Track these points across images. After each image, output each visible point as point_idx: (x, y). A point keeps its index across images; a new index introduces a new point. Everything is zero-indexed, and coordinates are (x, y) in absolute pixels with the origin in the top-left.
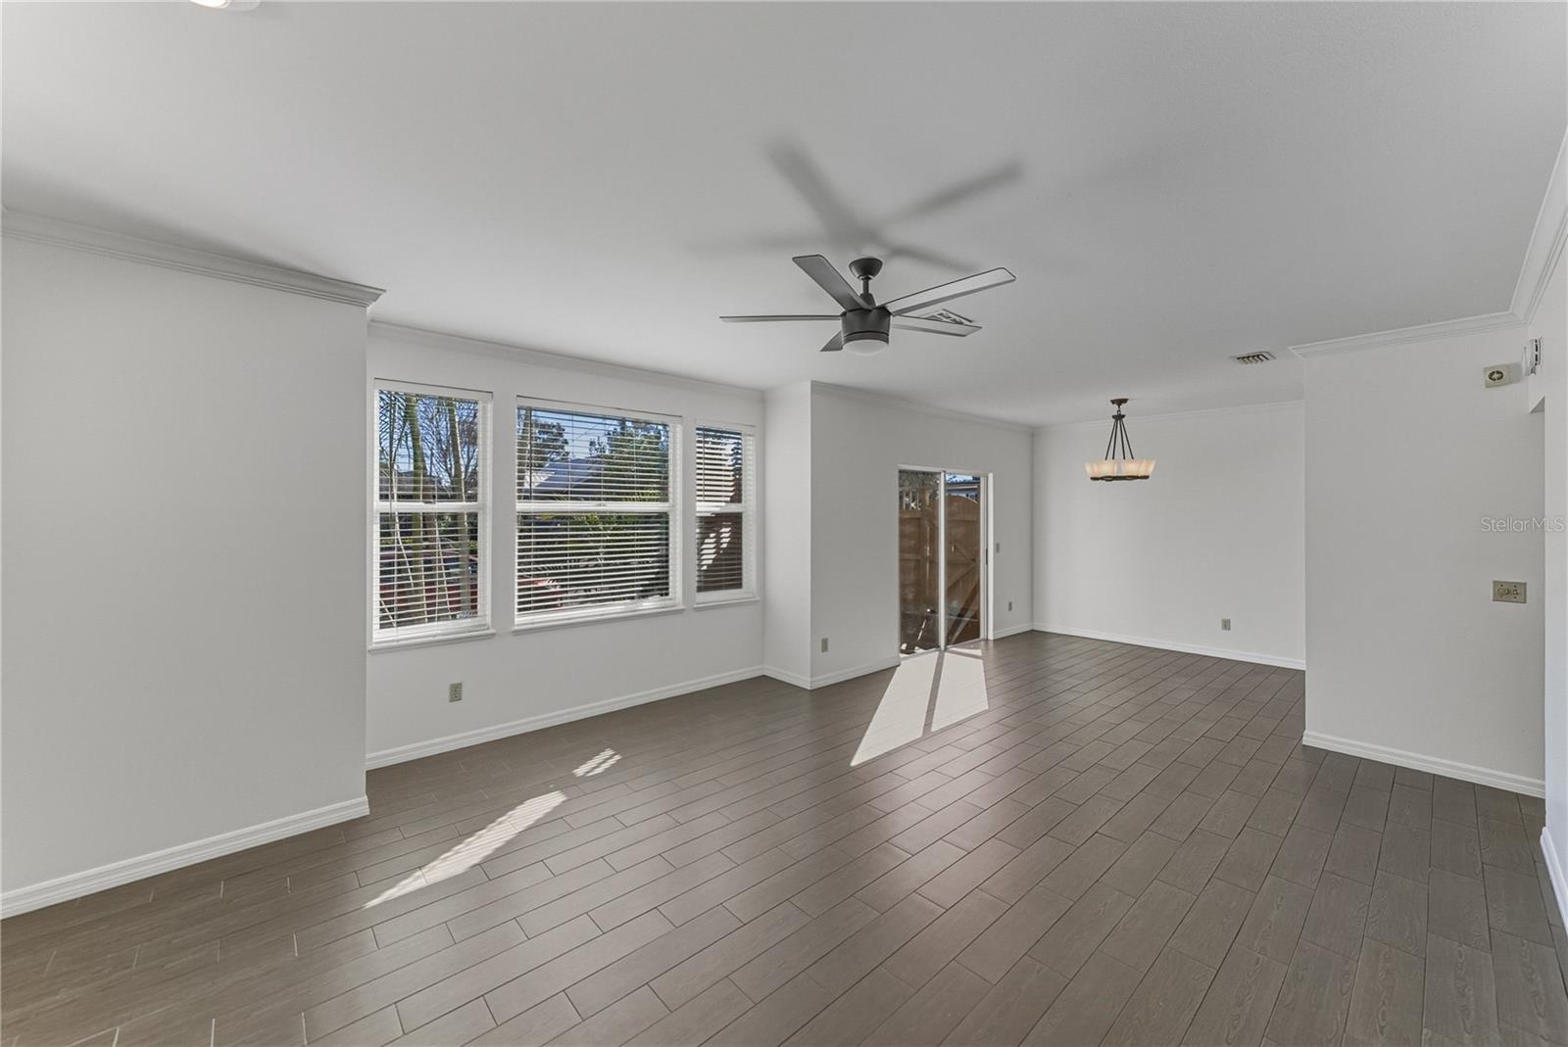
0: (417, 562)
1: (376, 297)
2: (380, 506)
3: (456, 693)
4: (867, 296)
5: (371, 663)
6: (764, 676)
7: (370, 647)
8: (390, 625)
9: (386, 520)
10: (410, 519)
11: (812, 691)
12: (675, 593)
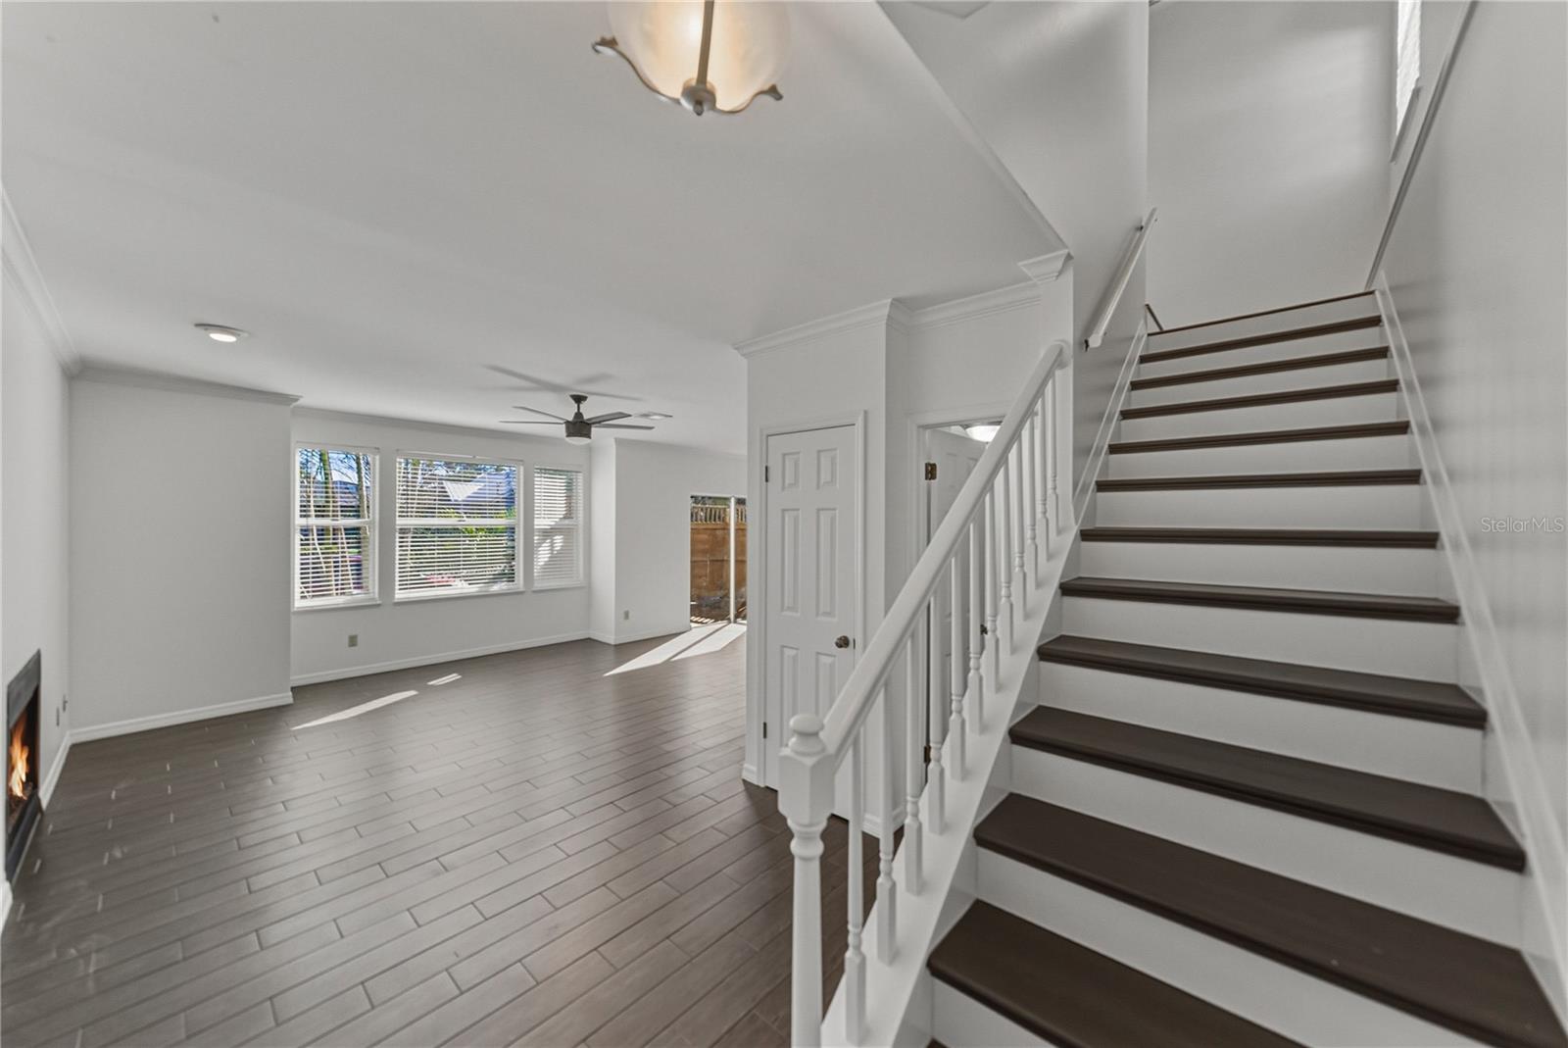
0: (329, 562)
1: (297, 400)
2: (299, 521)
3: (353, 641)
4: (579, 415)
5: (294, 620)
6: (589, 639)
7: (292, 610)
8: (305, 597)
9: (305, 531)
10: (322, 530)
11: (616, 646)
12: (519, 580)
